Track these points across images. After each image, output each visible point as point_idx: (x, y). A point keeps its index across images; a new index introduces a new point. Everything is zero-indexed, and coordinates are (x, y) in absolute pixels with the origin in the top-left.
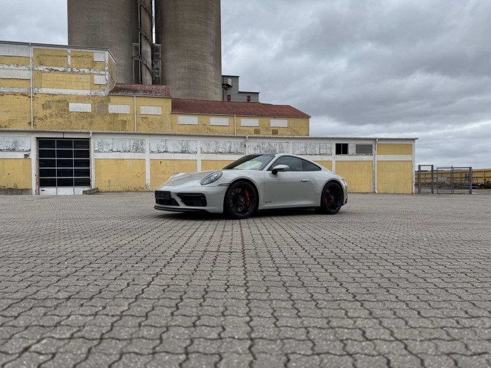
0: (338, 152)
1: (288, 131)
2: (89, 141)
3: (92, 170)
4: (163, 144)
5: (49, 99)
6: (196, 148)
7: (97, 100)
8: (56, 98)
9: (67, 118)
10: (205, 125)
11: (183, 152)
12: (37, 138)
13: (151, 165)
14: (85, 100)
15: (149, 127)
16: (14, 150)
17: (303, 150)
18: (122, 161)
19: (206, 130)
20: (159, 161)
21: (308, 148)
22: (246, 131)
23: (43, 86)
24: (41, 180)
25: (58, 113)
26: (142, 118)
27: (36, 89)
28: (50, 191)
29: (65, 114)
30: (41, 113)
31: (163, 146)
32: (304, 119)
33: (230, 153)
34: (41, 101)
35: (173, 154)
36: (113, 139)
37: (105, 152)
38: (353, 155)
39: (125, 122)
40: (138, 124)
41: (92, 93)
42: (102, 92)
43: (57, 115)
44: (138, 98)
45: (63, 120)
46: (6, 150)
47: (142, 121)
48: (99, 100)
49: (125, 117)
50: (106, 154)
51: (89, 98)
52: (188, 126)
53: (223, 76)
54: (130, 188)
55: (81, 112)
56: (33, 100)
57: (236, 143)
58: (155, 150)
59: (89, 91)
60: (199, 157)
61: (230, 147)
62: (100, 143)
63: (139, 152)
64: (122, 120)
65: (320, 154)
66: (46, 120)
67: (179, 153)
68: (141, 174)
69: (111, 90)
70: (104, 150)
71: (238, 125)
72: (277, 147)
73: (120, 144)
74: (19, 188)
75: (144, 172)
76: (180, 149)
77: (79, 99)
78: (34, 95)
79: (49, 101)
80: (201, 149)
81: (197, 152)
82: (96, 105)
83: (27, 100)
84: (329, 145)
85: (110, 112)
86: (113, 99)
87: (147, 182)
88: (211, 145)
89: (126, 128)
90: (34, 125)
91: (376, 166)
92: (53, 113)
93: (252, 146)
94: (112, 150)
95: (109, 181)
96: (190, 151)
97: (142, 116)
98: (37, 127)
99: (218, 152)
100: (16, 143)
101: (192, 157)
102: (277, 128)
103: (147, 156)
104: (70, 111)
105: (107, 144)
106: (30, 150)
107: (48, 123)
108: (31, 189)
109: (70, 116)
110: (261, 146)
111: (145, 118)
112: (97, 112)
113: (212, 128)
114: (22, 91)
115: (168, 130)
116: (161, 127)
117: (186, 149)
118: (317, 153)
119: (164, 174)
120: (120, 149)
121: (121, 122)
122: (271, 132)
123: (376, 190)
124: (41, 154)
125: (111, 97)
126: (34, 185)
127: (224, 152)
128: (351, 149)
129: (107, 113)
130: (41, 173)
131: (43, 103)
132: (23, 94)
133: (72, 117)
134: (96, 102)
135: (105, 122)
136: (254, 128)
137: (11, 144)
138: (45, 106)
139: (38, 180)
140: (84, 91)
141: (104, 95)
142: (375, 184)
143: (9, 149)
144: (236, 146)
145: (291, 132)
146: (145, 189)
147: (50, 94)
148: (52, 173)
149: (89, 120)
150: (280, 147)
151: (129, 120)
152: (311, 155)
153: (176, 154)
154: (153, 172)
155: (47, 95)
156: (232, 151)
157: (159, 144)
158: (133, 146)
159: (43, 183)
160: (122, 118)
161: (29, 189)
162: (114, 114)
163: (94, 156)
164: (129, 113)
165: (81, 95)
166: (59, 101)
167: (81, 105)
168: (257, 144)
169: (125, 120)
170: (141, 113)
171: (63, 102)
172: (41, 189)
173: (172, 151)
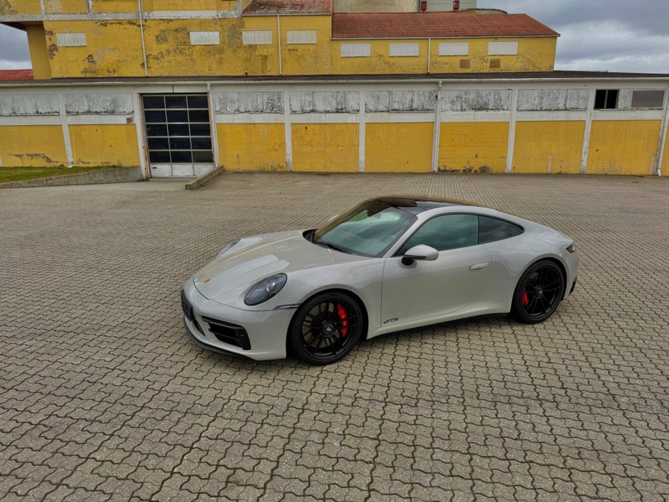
0: (599, 105)
1: (517, 62)
2: (206, 98)
3: (214, 140)
4: (308, 98)
5: (163, 28)
6: (359, 104)
7: (227, 25)
8: (173, 26)
9: (190, 55)
10: (381, 56)
11: (338, 111)
12: (141, 94)
13: (294, 132)
14: (210, 26)
15: (299, 64)
16: (113, 112)
17: (536, 102)
18: (253, 126)
19: (383, 65)
20: (304, 127)
21: (545, 99)
22: (446, 63)
23: (154, 8)
24: (151, 154)
25: (177, 48)
26: (289, 50)
27: (146, 13)
28: (163, 169)
29: (185, 49)
30: (156, 49)
31: (310, 102)
32: (547, 39)
33: (411, 110)
34: (154, 31)
35: (323, 115)
36: (239, 93)
37: (229, 113)
38: (625, 109)
39: (265, 58)
40: (284, 60)
41: (220, 14)
42: (233, 13)
43: (175, 51)
44: (283, 18)
45: (184, 58)
46: (104, 112)
47: (290, 54)
48: (229, 25)
49: (265, 50)
50: (231, 116)
51: (216, 24)
52: (355, 60)
54: (265, 167)
55: (206, 45)
56: (144, 30)
57: (421, 93)
58: (297, 108)
59: (215, 12)
60: (362, 119)
61: (412, 100)
62: (221, 100)
63: (276, 113)
64: (261, 55)
65: (566, 109)
66: (163, 60)
67: (333, 112)
68: (279, 147)
69: (245, 7)
70: (228, 110)
71: (433, 55)
72: (491, 98)
73: (249, 100)
74: (124, 165)
75: (284, 143)
76: (333, 106)
77: (203, 25)
78: (145, 23)
79: (164, 31)
80: (366, 105)
81: (358, 111)
82: (226, 34)
83: (137, 30)
84: (582, 93)
85: (245, 43)
86: (247, 21)
87: (287, 157)
88: (381, 98)
89: (267, 67)
90: (148, 67)
91: (666, 129)
92: (171, 48)
93: (448, 98)
94: (238, 110)
95: (238, 156)
96: (349, 108)
97: (290, 47)
98: (152, 69)
99: (393, 110)
100: (114, 102)
101: (351, 118)
102: (499, 57)
103: (287, 119)
104: (192, 43)
105: (231, 101)
106: (133, 112)
107: (165, 63)
108: (140, 166)
109: (192, 51)
110: (464, 96)
111: (293, 49)
112: (227, 44)
113: (392, 60)
114: (130, 16)
115: (326, 67)
116: (316, 64)
117: (343, 106)
118: (561, 106)
119: (311, 146)
120: (250, 108)
121: (260, 57)
122: (489, 64)
123: (659, 171)
124: (148, 116)
125: (245, 19)
126: (142, 161)
127: (401, 108)
128: (624, 100)
129: (240, 46)
130: (151, 144)
131: (157, 34)
132: (131, 23)
133: (195, 53)
134: (225, 28)
135: (239, 58)
136: (460, 58)
137: (109, 104)
138: (159, 39)
139: (147, 154)
140: (209, 11)
141: (236, 17)
142: (658, 161)
143: (107, 112)
144: (422, 98)
145: (523, 62)
146: (285, 169)
147: (164, 20)
148: (163, 143)
149: (218, 56)
150: (496, 97)
151: (272, 55)
152: (550, 110)
153: (328, 115)
154: (296, 143)
155: (161, 22)
156: (415, 106)
157: (303, 99)
158: (268, 103)
159: (154, 158)
160: (261, 52)
161: (137, 167)
162: (251, 46)
163: (215, 120)
164: (271, 43)
165: (205, 19)
166: (177, 30)
167: (205, 34)
168: (456, 94)
169: (266, 54)
170: (288, 43)
171: (182, 30)
172: (152, 166)
173: (322, 109)
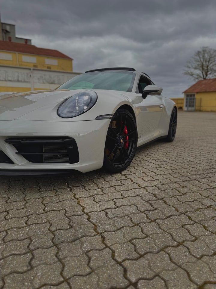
1: (58, 69)
22: (27, 66)
33: (18, 81)
53: (3, 23)
57: (22, 73)
71: (19, 61)
93: (36, 77)
99: (8, 80)
102: (50, 66)
122: (46, 68)
127: (13, 80)
136: (33, 64)
144: (23, 76)
156: (20, 79)
